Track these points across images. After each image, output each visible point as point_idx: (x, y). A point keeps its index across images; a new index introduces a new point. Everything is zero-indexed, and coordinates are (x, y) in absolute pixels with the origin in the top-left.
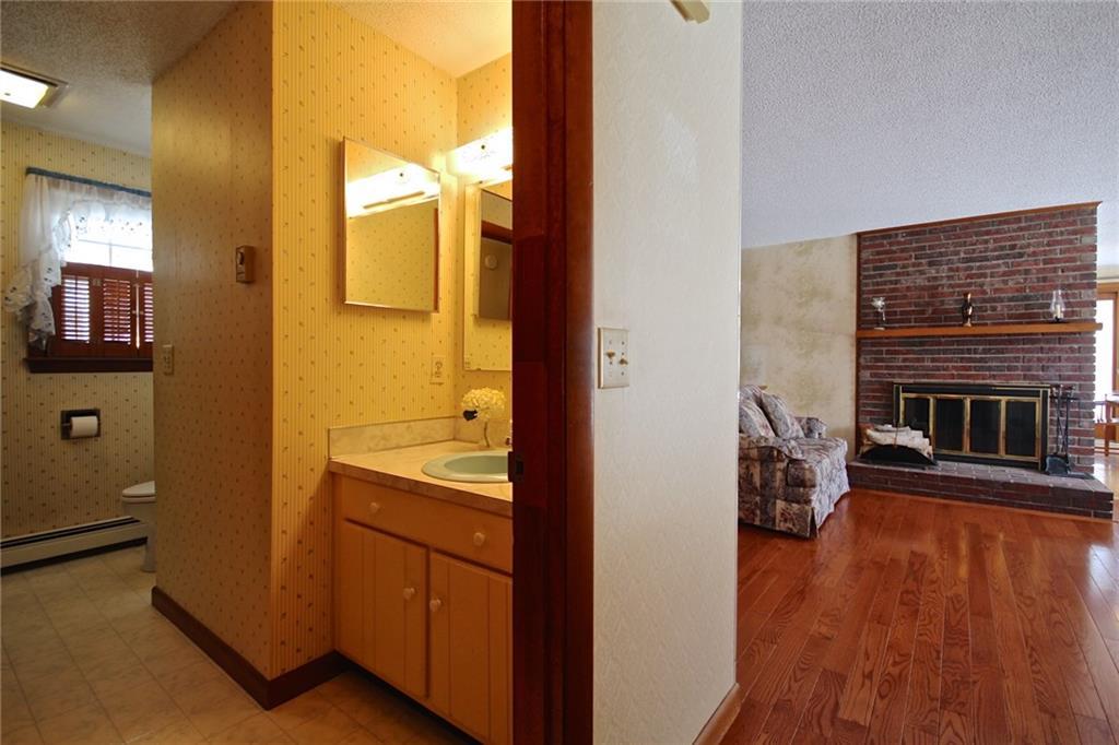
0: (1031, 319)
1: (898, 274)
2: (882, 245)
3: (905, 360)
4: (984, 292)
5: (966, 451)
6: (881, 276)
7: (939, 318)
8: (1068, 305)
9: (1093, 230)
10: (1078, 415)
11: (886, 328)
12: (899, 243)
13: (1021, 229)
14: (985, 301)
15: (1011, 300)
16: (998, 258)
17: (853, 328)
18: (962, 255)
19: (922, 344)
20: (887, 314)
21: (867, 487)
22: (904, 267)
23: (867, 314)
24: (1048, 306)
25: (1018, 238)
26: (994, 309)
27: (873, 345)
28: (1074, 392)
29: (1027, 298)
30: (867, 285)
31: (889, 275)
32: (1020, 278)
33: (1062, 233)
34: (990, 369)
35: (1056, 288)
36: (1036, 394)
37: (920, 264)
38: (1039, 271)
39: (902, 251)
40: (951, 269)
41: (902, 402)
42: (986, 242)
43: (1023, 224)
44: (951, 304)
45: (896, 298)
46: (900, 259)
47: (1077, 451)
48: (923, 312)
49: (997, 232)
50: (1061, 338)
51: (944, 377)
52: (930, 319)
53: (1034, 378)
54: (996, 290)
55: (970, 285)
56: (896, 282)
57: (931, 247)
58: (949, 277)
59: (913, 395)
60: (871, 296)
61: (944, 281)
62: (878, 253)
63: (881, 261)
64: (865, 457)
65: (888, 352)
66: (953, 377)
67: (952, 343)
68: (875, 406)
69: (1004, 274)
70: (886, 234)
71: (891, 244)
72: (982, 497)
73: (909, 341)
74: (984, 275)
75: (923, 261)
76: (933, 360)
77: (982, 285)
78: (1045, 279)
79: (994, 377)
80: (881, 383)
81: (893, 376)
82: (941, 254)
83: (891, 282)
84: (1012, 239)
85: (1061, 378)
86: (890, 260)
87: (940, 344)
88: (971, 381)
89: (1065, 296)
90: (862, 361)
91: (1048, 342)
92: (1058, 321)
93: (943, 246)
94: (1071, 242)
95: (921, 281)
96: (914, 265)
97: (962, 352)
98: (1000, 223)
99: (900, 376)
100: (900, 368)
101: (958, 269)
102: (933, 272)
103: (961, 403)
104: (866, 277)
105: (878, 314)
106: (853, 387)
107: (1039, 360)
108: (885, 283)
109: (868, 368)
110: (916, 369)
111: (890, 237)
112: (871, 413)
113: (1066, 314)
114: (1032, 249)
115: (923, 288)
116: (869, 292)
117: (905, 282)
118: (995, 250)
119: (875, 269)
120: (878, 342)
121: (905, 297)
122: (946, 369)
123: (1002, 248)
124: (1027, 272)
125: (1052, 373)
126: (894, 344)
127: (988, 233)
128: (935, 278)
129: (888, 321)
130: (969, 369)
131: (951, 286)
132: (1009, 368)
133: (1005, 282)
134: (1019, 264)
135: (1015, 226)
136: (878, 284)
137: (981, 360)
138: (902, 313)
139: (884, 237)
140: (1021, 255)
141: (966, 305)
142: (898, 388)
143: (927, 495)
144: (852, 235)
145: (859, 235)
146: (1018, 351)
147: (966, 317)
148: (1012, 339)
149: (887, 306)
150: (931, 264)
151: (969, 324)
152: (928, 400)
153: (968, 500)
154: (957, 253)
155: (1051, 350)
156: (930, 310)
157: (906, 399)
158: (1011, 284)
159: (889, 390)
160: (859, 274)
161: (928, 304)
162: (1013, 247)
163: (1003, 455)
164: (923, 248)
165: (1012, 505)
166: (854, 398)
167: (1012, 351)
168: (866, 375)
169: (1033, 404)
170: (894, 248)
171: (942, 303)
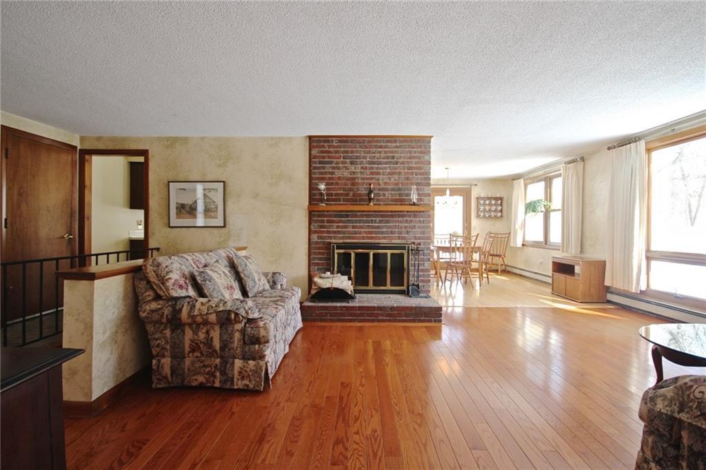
0: (401, 202)
1: (333, 168)
2: (324, 147)
3: (338, 227)
4: (379, 184)
5: (371, 287)
6: (323, 168)
7: (356, 199)
8: (419, 195)
9: (429, 152)
10: (423, 260)
11: (327, 204)
12: (334, 147)
13: (397, 147)
14: (380, 190)
15: (392, 190)
16: (386, 163)
17: (307, 203)
18: (368, 159)
19: (347, 216)
20: (328, 195)
21: (315, 321)
22: (337, 163)
23: (314, 195)
24: (410, 196)
25: (395, 152)
26: (384, 195)
27: (319, 216)
28: (422, 246)
29: (399, 189)
30: (315, 173)
31: (328, 168)
32: (396, 177)
33: (415, 152)
34: (382, 233)
35: (412, 184)
36: (404, 248)
37: (346, 162)
38: (406, 173)
39: (336, 152)
40: (362, 168)
41: (336, 256)
42: (380, 152)
43: (398, 144)
44: (363, 191)
45: (332, 184)
46: (335, 158)
47: (423, 281)
48: (347, 195)
49: (386, 147)
50: (415, 214)
51: (358, 238)
52: (353, 200)
53: (404, 238)
54: (386, 183)
55: (372, 179)
56: (333, 173)
57: (352, 152)
58: (362, 173)
59: (342, 251)
60: (317, 181)
61: (359, 175)
62: (322, 152)
63: (324, 157)
64: (314, 298)
65: (328, 221)
66: (363, 238)
67: (363, 216)
68: (320, 259)
69: (389, 174)
70: (327, 139)
71: (329, 147)
72: (380, 318)
73: (340, 214)
74: (379, 173)
75: (348, 161)
76: (354, 227)
77: (378, 180)
78: (408, 179)
79: (384, 238)
80: (324, 243)
81: (331, 238)
82: (357, 157)
83: (330, 173)
84: (392, 152)
85: (415, 238)
86: (329, 157)
87: (356, 216)
88: (373, 241)
89: (418, 189)
90: (312, 227)
91: (410, 216)
92: (414, 204)
93: (357, 152)
94: (419, 158)
95: (346, 174)
96: (342, 163)
97: (368, 222)
98: (387, 142)
99: (335, 238)
100: (335, 232)
101: (366, 168)
102: (352, 168)
103: (368, 255)
104: (315, 168)
105: (321, 194)
106: (307, 246)
107: (406, 227)
108: (325, 173)
109: (316, 232)
110: (344, 233)
111: (328, 141)
112: (317, 264)
113: (418, 199)
114: (402, 160)
115: (348, 179)
116: (317, 179)
117: (338, 174)
118: (384, 158)
119: (320, 163)
120: (321, 214)
121: (337, 184)
122: (360, 233)
123: (388, 157)
124: (400, 173)
125: (412, 235)
126: (331, 216)
127: (381, 147)
128: (354, 173)
129: (328, 200)
130: (371, 233)
131: (363, 179)
132: (392, 233)
133: (390, 179)
134: (396, 169)
135: (394, 145)
136: (321, 173)
137: (378, 227)
138: (336, 195)
139: (325, 141)
140: (397, 163)
141: (370, 192)
142: (333, 246)
143: (350, 321)
144: (306, 137)
145: (310, 138)
146: (396, 221)
147: (370, 200)
148: (394, 214)
149: (327, 189)
150: (352, 163)
151: (372, 204)
152: (350, 254)
153: (372, 321)
154: (365, 158)
155: (411, 221)
156: (351, 194)
157: (338, 254)
158: (392, 180)
159: (329, 247)
160: (310, 166)
161: (350, 189)
162: (393, 157)
163: (389, 287)
164: (347, 152)
165: (395, 321)
166: (307, 254)
167: (393, 222)
168: (315, 237)
169: (402, 255)
170: (331, 150)
171: (358, 189)
